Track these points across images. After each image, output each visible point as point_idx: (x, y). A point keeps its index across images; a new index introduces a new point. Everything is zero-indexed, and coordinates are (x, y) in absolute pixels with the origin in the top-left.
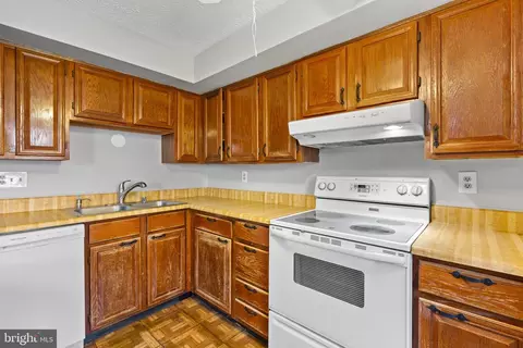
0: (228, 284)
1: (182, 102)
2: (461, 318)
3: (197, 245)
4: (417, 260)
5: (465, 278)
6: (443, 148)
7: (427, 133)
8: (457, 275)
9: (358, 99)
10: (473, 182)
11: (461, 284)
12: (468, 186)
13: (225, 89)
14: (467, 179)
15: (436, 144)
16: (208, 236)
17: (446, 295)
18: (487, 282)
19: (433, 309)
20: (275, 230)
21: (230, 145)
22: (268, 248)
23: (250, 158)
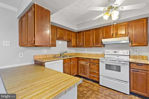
0: (88, 72)
1: (73, 34)
2: (138, 71)
3: (79, 65)
4: (130, 63)
5: (138, 65)
6: (133, 45)
7: (130, 42)
8: (137, 65)
9: (116, 35)
10: (137, 51)
11: (138, 66)
12: (136, 52)
13: (83, 31)
14: (136, 50)
15: (132, 44)
16: (82, 63)
17: (135, 68)
18: (142, 65)
19: (133, 71)
20: (101, 60)
21: (84, 43)
22: (99, 64)
23: (90, 46)
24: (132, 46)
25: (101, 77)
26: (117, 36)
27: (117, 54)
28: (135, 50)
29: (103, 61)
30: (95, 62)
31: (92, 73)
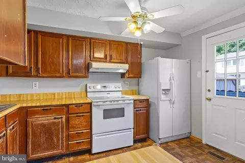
2: (140, 110)
4: (134, 100)
6: (130, 76)
8: (140, 102)
12: (127, 85)
20: (95, 104)
21: (40, 67)
22: (91, 112)
23: (58, 75)
24: (128, 78)
25: (96, 138)
26: (112, 61)
27: (108, 89)
28: (126, 82)
29: (99, 105)
30: (81, 109)
31: (73, 138)
